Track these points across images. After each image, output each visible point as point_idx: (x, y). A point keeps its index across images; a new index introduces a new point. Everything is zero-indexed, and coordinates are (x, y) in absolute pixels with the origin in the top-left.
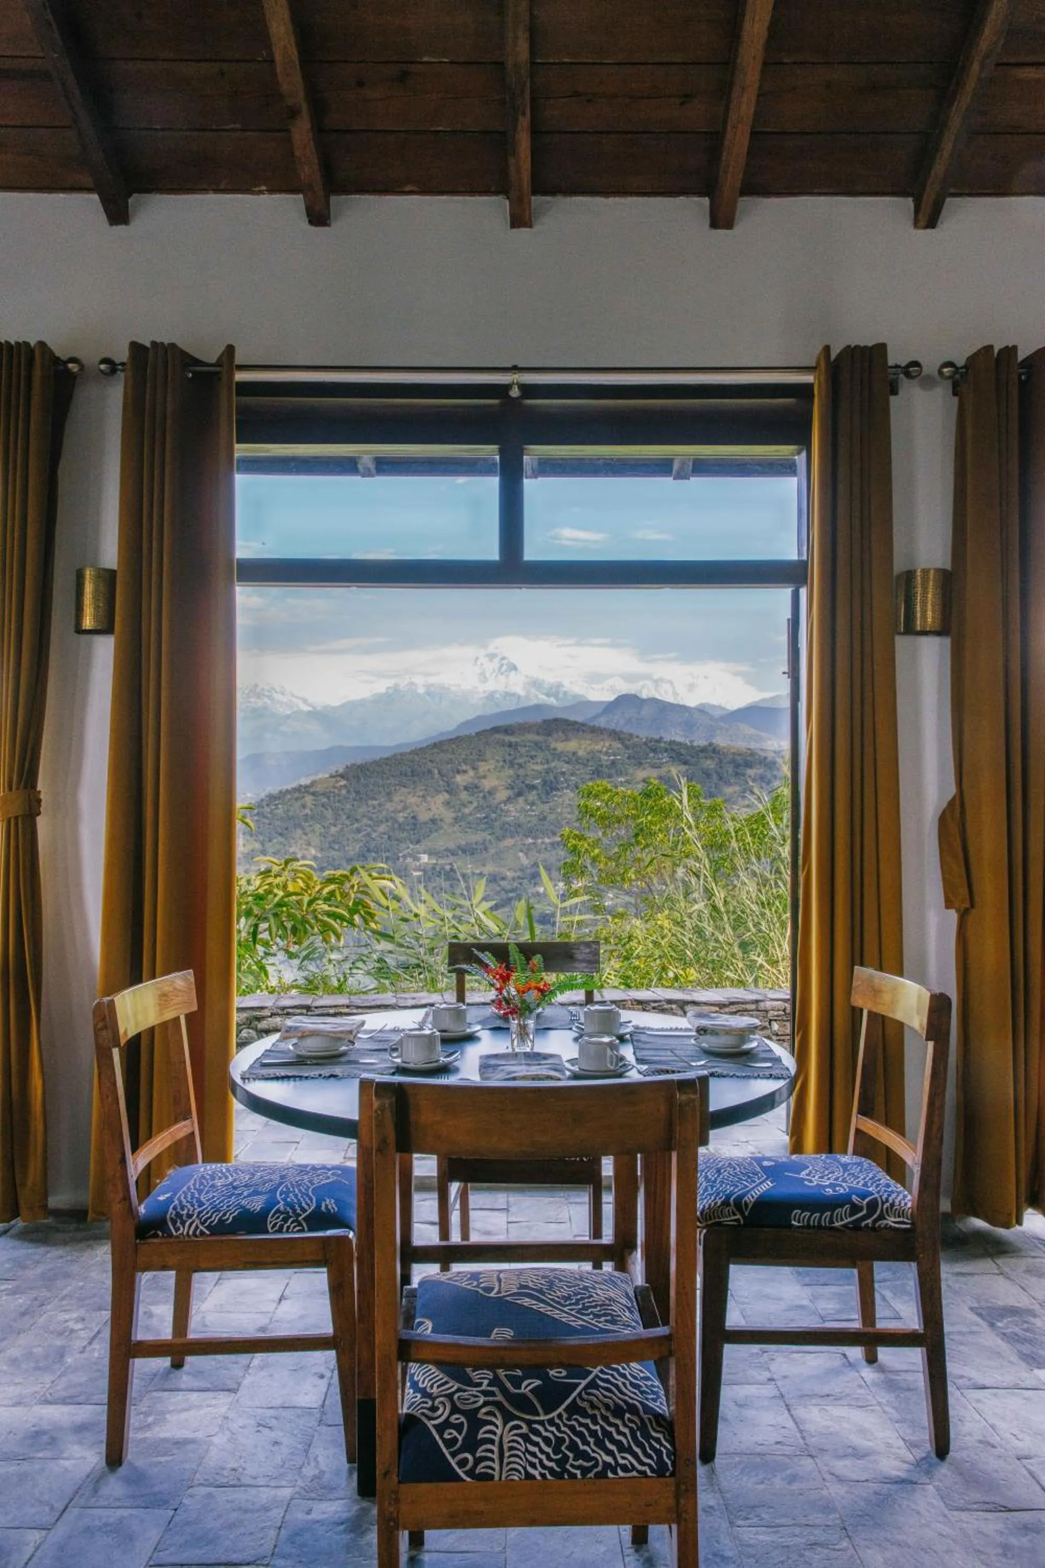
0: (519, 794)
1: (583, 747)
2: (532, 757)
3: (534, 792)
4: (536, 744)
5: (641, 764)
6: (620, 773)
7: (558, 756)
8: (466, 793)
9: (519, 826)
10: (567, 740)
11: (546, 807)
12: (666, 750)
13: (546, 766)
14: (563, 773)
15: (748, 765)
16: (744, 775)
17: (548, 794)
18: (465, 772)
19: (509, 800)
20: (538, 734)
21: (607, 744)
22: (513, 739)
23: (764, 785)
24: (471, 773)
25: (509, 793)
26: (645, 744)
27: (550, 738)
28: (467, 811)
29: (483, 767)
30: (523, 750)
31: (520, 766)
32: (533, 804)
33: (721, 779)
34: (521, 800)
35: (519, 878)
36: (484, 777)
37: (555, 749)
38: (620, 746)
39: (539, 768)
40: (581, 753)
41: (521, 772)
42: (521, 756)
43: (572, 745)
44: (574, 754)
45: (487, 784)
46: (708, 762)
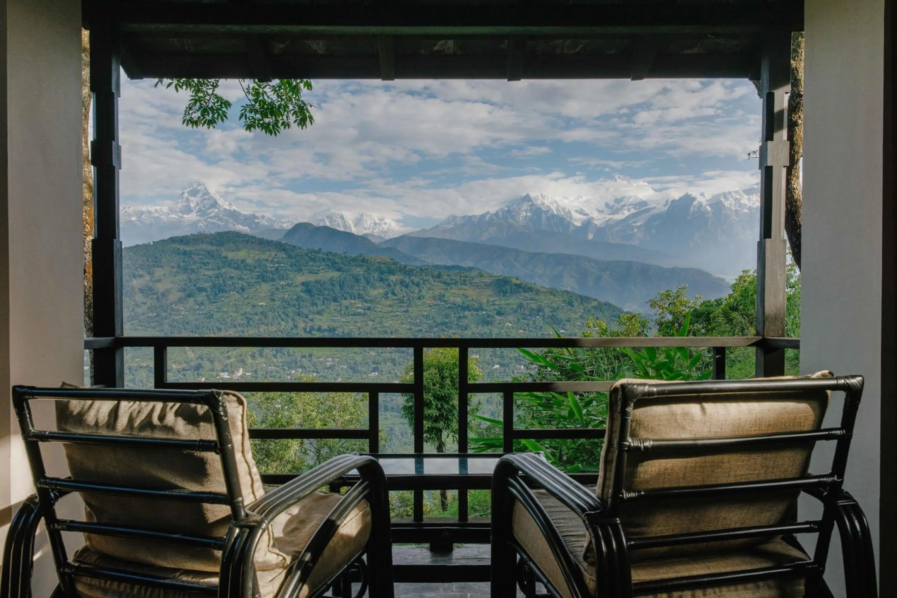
0: (189, 296)
1: (252, 255)
2: (205, 264)
3: (204, 294)
4: (208, 252)
5: (301, 270)
6: (282, 278)
7: (227, 263)
8: (140, 295)
9: (187, 323)
10: (238, 250)
11: (213, 307)
12: (324, 260)
13: (216, 272)
14: (232, 278)
15: (391, 272)
16: (387, 280)
17: (216, 294)
18: (141, 276)
19: (180, 301)
20: (212, 244)
21: (273, 254)
22: (187, 248)
23: (403, 288)
24: (147, 278)
25: (181, 294)
26: (306, 254)
27: (222, 248)
28: (140, 311)
29: (159, 272)
30: (196, 258)
31: (193, 271)
32: (202, 304)
33: (368, 283)
34: (191, 300)
35: (184, 369)
36: (159, 281)
37: (226, 257)
38: (284, 256)
39: (210, 273)
40: (249, 261)
41: (193, 276)
42: (195, 263)
43: (241, 254)
44: (243, 261)
45: (160, 287)
46: (358, 269)
